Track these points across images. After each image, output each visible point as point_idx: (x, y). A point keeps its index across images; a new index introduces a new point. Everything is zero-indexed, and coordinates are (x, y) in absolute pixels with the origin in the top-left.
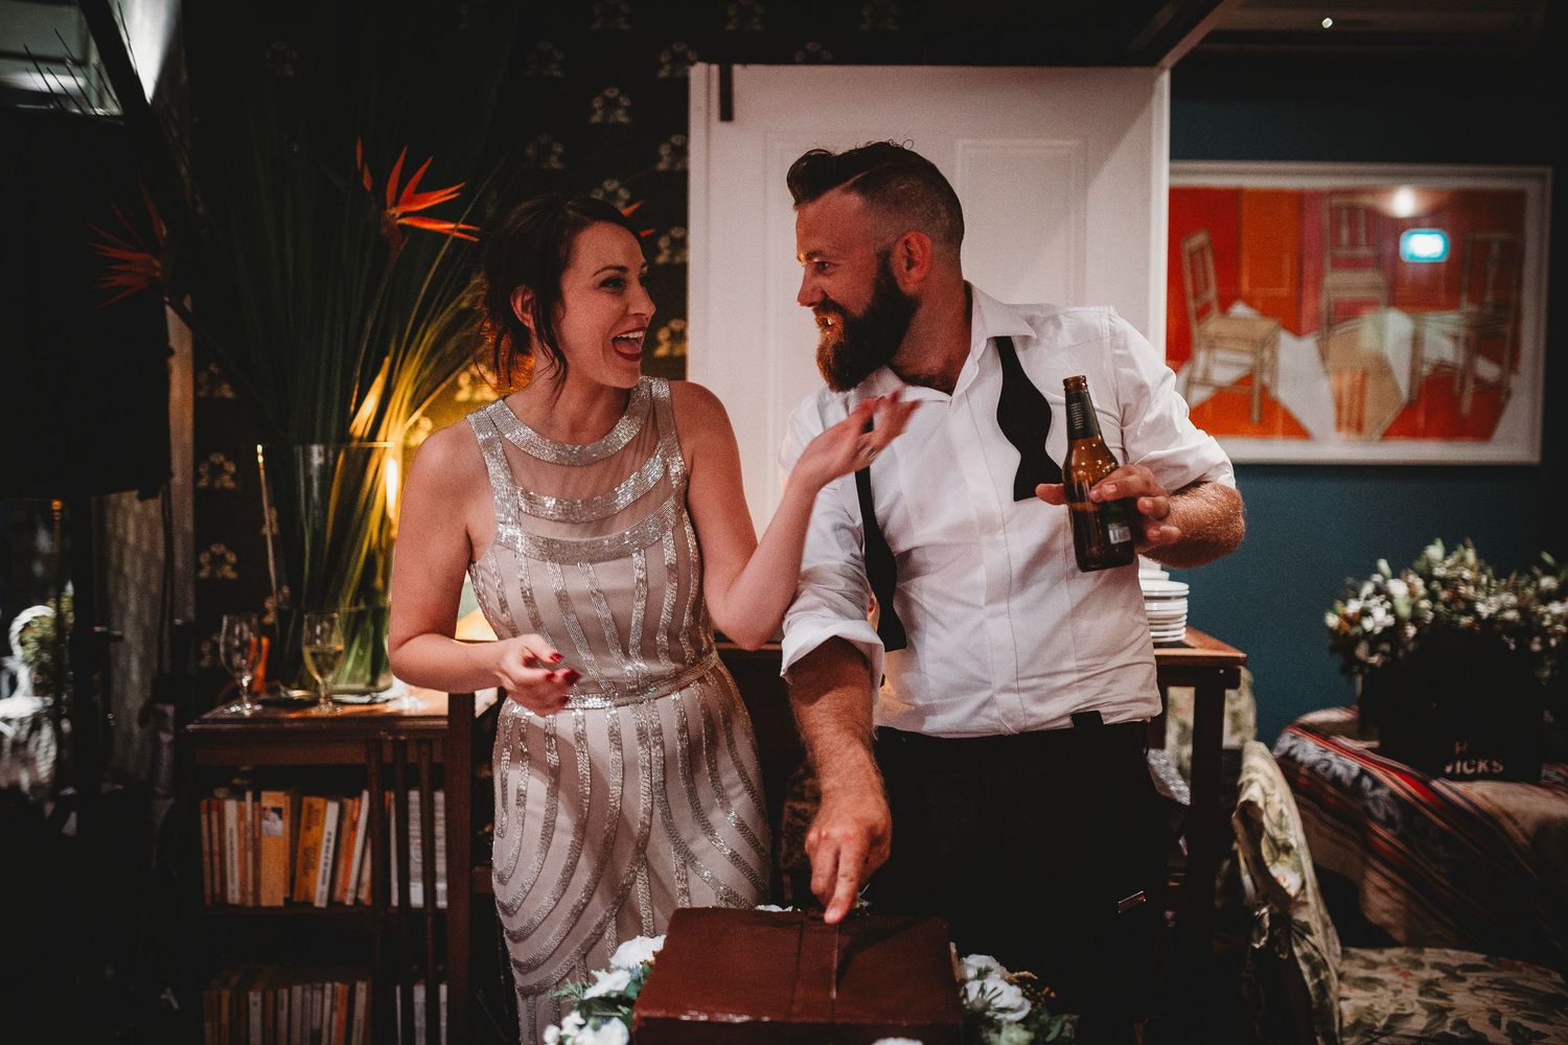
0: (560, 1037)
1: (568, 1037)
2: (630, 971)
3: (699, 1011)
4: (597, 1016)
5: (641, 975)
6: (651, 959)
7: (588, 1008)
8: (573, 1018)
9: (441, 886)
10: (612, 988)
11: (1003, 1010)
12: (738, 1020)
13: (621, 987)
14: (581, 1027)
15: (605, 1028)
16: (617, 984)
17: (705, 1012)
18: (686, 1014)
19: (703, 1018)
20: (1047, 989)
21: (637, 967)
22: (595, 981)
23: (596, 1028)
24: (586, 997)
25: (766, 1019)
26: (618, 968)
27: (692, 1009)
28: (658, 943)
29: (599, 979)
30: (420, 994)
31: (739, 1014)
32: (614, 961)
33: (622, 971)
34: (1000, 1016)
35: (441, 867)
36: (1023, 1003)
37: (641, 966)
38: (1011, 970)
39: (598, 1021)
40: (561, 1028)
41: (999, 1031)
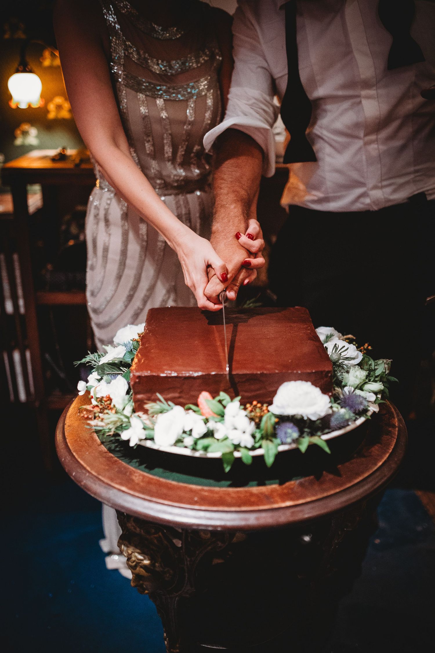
0: (87, 387)
1: (92, 387)
2: (125, 345)
3: (171, 371)
4: (108, 374)
5: (132, 347)
6: (137, 337)
7: (102, 369)
8: (93, 376)
9: (21, 302)
10: (116, 357)
11: (347, 359)
12: (196, 374)
13: (121, 356)
14: (99, 380)
15: (113, 382)
16: (119, 354)
17: (175, 371)
18: (163, 373)
19: (174, 374)
20: (366, 345)
21: (129, 343)
22: (106, 352)
23: (109, 382)
24: (100, 363)
25: (213, 373)
26: (119, 344)
27: (167, 370)
28: (141, 328)
29: (108, 351)
30: (17, 356)
31: (196, 371)
32: (116, 340)
33: (120, 346)
34: (346, 362)
35: (20, 292)
36: (358, 354)
37: (131, 342)
38: (343, 335)
39: (109, 377)
40: (87, 382)
41: (348, 372)
